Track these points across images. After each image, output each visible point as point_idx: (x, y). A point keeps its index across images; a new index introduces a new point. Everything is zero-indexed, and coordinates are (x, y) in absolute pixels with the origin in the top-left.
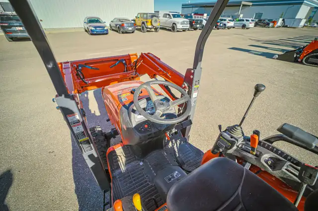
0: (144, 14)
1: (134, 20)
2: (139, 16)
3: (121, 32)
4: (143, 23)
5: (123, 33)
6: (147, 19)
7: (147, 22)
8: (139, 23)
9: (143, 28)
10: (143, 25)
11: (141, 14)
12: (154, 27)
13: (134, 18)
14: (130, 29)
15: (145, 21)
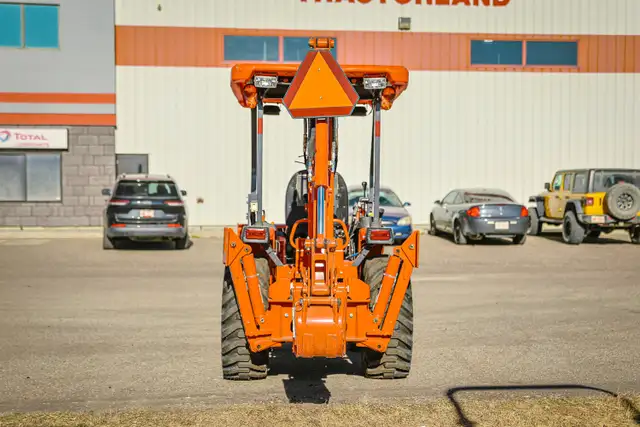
0: (577, 172)
1: (540, 199)
2: (559, 181)
3: (463, 240)
4: (570, 207)
5: (470, 241)
6: (587, 192)
7: (584, 202)
8: (556, 208)
9: (568, 226)
10: (570, 214)
11: (566, 173)
12: (618, 220)
13: (541, 191)
14: (502, 226)
15: (576, 197)
